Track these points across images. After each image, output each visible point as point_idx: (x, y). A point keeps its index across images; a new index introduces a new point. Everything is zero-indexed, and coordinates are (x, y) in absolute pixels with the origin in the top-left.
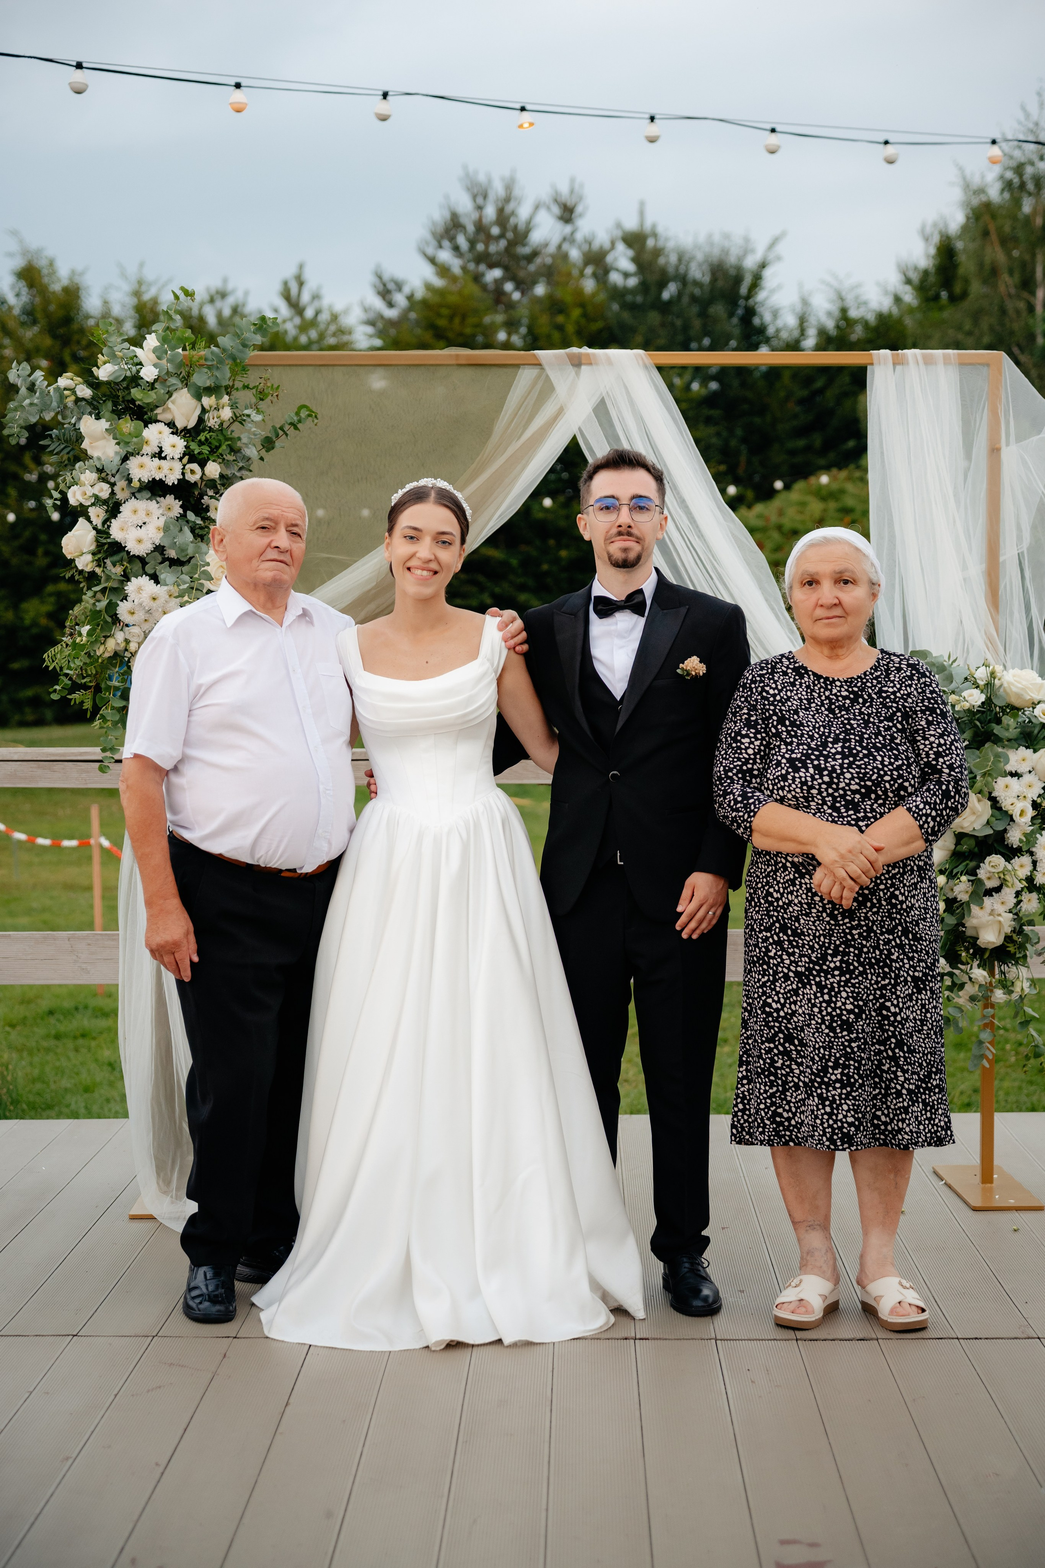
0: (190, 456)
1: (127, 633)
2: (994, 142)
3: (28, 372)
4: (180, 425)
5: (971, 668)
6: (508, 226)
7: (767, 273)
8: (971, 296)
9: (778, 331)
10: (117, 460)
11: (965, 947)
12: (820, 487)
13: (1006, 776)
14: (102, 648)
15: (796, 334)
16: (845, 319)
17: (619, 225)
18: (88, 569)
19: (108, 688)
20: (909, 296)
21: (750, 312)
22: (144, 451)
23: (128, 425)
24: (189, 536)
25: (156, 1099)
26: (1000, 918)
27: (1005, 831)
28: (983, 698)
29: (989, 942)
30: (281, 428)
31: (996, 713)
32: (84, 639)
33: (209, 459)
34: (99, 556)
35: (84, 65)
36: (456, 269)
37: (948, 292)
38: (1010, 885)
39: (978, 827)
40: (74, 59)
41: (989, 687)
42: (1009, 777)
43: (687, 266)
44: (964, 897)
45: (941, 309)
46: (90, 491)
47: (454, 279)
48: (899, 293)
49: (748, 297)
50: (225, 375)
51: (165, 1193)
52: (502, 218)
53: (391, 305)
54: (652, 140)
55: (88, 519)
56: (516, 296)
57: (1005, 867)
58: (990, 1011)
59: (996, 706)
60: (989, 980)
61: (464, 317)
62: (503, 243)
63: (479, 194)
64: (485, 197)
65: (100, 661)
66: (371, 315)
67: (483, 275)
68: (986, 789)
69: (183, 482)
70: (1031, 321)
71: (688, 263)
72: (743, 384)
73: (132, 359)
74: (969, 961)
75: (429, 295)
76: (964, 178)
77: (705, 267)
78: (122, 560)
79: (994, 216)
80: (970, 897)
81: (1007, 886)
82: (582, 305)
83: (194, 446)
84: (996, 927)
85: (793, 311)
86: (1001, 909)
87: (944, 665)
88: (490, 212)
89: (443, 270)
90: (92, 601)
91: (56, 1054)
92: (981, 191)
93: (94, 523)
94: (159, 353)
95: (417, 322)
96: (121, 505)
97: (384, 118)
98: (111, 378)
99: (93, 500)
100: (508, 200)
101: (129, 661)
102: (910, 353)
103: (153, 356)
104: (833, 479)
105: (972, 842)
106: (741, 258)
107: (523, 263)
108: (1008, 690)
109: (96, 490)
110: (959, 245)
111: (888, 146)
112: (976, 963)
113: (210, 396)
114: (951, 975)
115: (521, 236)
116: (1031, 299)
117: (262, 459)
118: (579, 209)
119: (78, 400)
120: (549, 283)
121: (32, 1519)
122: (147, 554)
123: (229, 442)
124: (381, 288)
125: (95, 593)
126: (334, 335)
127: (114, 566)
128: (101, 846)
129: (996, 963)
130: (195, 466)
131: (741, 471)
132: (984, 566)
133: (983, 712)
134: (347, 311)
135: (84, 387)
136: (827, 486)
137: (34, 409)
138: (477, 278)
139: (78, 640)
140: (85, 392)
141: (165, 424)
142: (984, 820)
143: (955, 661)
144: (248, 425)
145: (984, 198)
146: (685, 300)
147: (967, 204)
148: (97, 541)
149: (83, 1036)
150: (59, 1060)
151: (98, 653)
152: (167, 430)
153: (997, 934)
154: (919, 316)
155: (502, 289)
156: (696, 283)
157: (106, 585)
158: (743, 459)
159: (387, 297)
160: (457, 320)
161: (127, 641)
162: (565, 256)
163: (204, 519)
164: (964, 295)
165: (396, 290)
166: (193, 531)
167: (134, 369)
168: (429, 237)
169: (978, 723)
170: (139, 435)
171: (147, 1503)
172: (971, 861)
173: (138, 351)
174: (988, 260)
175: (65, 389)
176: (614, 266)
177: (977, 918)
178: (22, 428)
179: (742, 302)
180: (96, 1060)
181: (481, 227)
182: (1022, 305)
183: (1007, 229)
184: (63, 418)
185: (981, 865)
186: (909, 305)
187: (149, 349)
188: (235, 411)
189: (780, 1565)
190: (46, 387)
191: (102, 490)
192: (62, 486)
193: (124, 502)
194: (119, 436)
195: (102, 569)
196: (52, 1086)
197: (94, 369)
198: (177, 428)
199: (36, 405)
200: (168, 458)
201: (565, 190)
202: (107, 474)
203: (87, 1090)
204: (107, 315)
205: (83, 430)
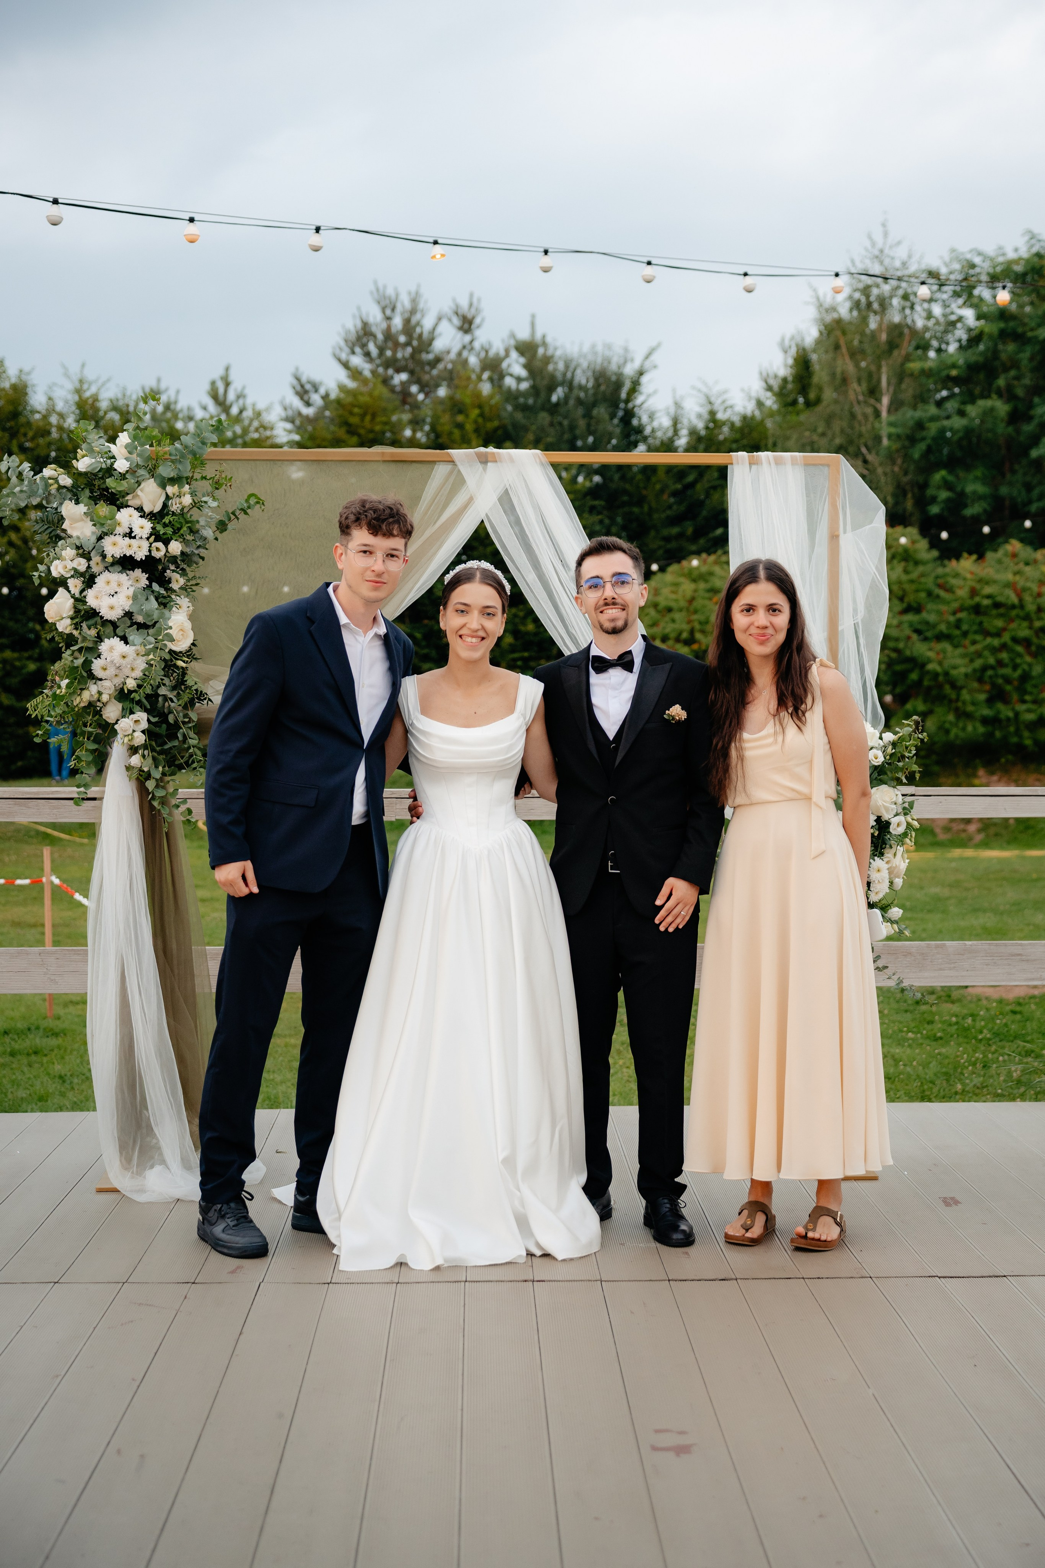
0: (156, 536)
1: (100, 686)
2: (837, 275)
3: (17, 464)
4: (147, 510)
6: (413, 335)
7: (644, 380)
8: (824, 402)
9: (654, 431)
10: (94, 539)
12: (691, 570)
14: (78, 699)
15: (670, 433)
16: (713, 421)
17: (513, 335)
18: (67, 631)
19: (83, 733)
20: (770, 401)
21: (629, 414)
22: (116, 532)
23: (104, 509)
24: (154, 604)
25: (120, 1089)
30: (233, 513)
32: (64, 691)
33: (172, 539)
34: (77, 620)
35: (60, 201)
36: (367, 373)
37: (804, 398)
40: (51, 196)
43: (573, 372)
45: (798, 413)
46: (70, 565)
47: (365, 381)
48: (761, 398)
49: (627, 401)
50: (186, 469)
51: (126, 1169)
52: (409, 327)
53: (308, 404)
54: (546, 270)
55: (67, 589)
56: (421, 397)
61: (374, 416)
62: (409, 350)
63: (388, 307)
64: (393, 309)
65: (76, 709)
66: (290, 413)
67: (392, 378)
69: (149, 558)
70: (877, 425)
71: (575, 370)
72: (623, 478)
73: (106, 453)
75: (343, 395)
76: (818, 299)
77: (590, 374)
78: (96, 624)
79: (844, 333)
82: (480, 407)
83: (159, 527)
85: (668, 414)
88: (397, 322)
89: (355, 373)
90: (71, 659)
91: (12, 1069)
92: (834, 309)
93: (73, 592)
94: (131, 449)
95: (332, 420)
96: (96, 577)
97: (316, 249)
98: (89, 470)
99: (72, 573)
100: (413, 311)
101: (101, 710)
102: (763, 455)
103: (125, 451)
104: (703, 562)
106: (621, 366)
107: (427, 368)
109: (75, 564)
110: (814, 357)
111: (747, 277)
113: (173, 486)
115: (425, 344)
116: (878, 406)
117: (216, 539)
118: (477, 321)
119: (60, 487)
120: (449, 386)
121: (31, 1421)
122: (118, 619)
123: (189, 525)
124: (299, 388)
125: (73, 651)
126: (257, 430)
127: (89, 629)
128: (52, 883)
130: (160, 545)
132: (826, 634)
134: (268, 409)
135: (66, 477)
136: (697, 568)
137: (24, 495)
138: (386, 381)
139: (58, 692)
140: (66, 480)
141: (135, 509)
144: (206, 510)
145: (835, 315)
146: (572, 402)
147: (822, 320)
148: (75, 607)
149: (36, 1053)
150: (14, 1074)
151: (75, 704)
152: (136, 514)
154: (778, 418)
155: (408, 391)
156: (581, 387)
157: (82, 645)
159: (305, 397)
160: (368, 418)
161: (100, 693)
162: (466, 362)
163: (167, 589)
164: (818, 401)
165: (312, 391)
166: (157, 599)
167: (109, 462)
168: (342, 343)
170: (113, 518)
171: (127, 1409)
173: (112, 446)
174: (839, 370)
175: (50, 478)
176: (508, 372)
178: (13, 511)
179: (622, 405)
180: (48, 1074)
181: (389, 336)
182: (869, 411)
183: (856, 343)
184: (47, 504)
186: (770, 408)
187: (121, 445)
188: (194, 498)
189: (655, 1448)
190: (33, 477)
191: (80, 564)
192: (46, 560)
193: (99, 575)
194: (95, 518)
195: (79, 631)
196: (10, 1096)
197: (74, 462)
198: (145, 513)
199: (25, 492)
200: (137, 537)
201: (464, 303)
202: (84, 551)
203: (41, 1099)
204: (51, 410)
205: (63, 513)
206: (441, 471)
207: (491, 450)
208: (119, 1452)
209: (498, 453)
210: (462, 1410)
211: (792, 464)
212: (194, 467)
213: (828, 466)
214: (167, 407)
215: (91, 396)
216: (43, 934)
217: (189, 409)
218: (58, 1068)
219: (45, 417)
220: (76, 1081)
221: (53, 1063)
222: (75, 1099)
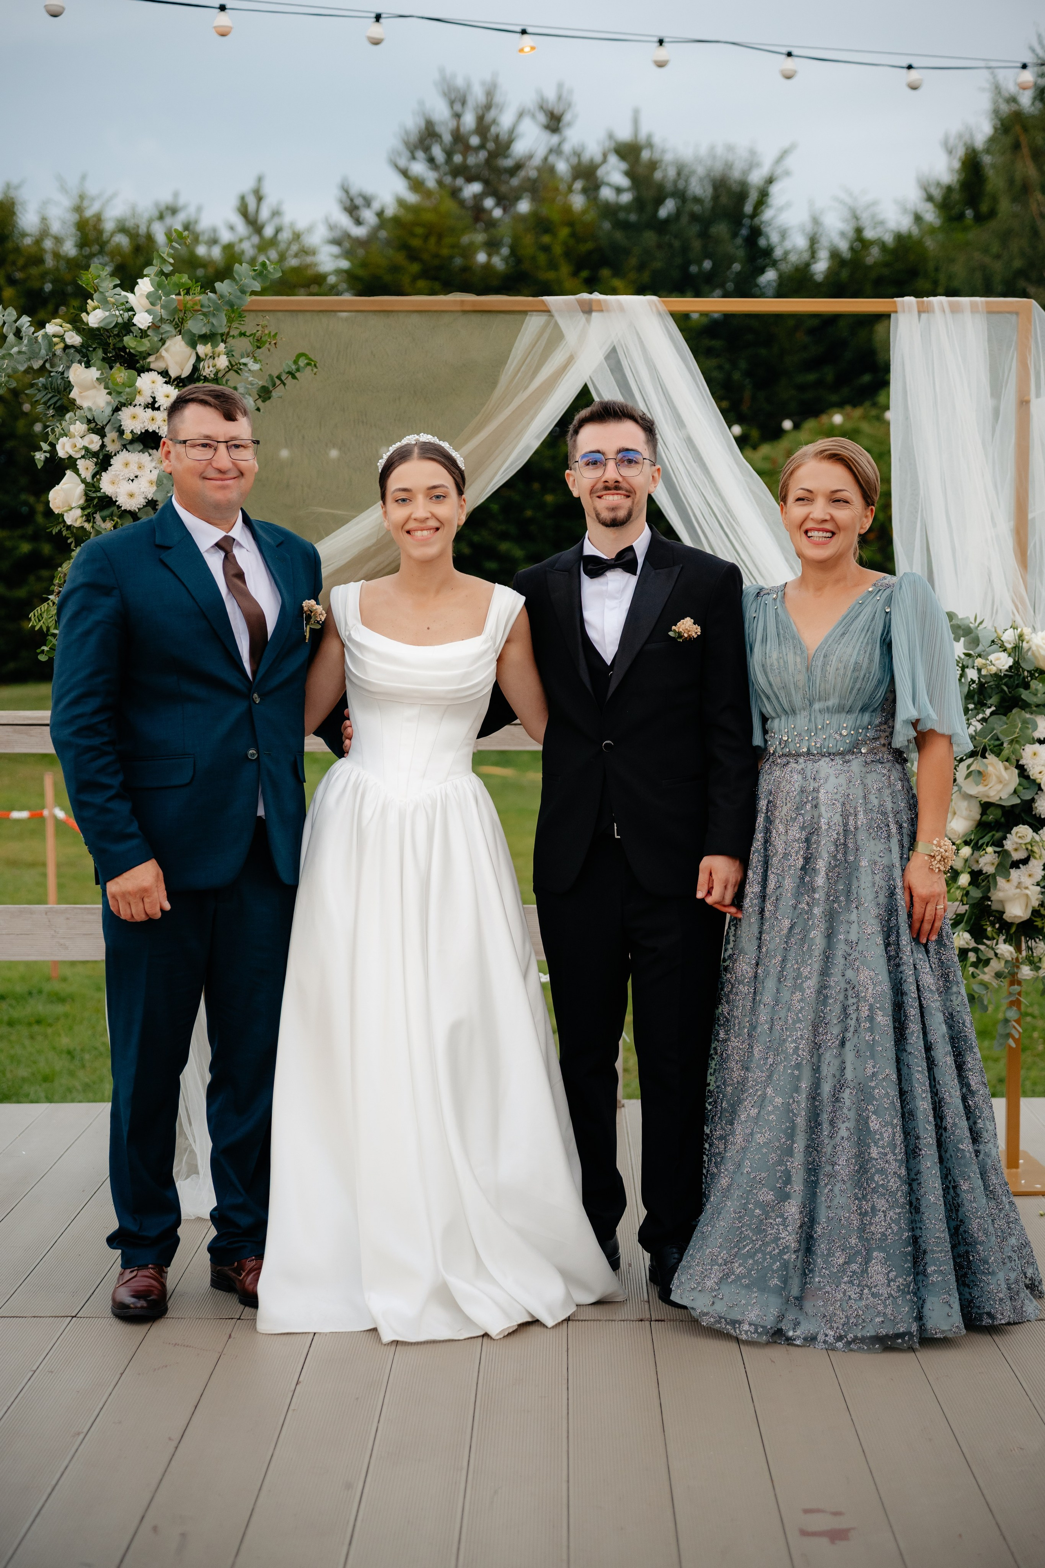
2: (1024, 67)
3: (14, 318)
4: (173, 374)
5: (998, 631)
6: (489, 136)
7: (775, 190)
8: (1000, 215)
9: (786, 253)
10: (108, 411)
11: (990, 921)
12: (834, 427)
13: (1034, 743)
15: (806, 256)
16: (859, 241)
17: (611, 136)
18: (77, 524)
20: (930, 215)
21: (756, 232)
22: (136, 402)
23: (122, 375)
26: (1027, 892)
27: (1033, 800)
28: (1010, 662)
29: (1016, 917)
30: (279, 378)
31: (1024, 678)
34: (89, 511)
36: (431, 183)
37: (974, 210)
38: (1037, 856)
39: (1004, 796)
41: (1017, 650)
42: (1037, 745)
43: (686, 181)
44: (990, 869)
45: (965, 229)
46: (81, 443)
47: (428, 194)
48: (919, 211)
49: (754, 216)
50: (221, 323)
52: (483, 127)
53: (358, 222)
54: (661, 65)
55: (77, 471)
56: (497, 213)
57: (1033, 838)
58: (1016, 988)
59: (1024, 670)
60: (1015, 955)
61: (440, 237)
62: (483, 155)
63: (457, 100)
64: (464, 103)
66: (337, 234)
67: (460, 190)
68: (1013, 758)
71: (688, 177)
73: (122, 304)
74: (995, 936)
75: (402, 212)
76: (996, 84)
77: (707, 182)
78: (112, 515)
79: (1025, 129)
80: (996, 869)
81: (1035, 858)
82: (571, 224)
84: (1023, 901)
85: (803, 231)
86: (1028, 882)
87: (970, 628)
88: (469, 120)
89: (416, 184)
91: (10, 1041)
92: (1013, 100)
93: (83, 476)
94: (152, 299)
95: (388, 243)
96: (112, 457)
97: (376, 42)
98: (102, 325)
99: (83, 453)
100: (488, 107)
102: (936, 301)
103: (146, 302)
104: (847, 417)
105: (999, 812)
106: (746, 172)
107: (505, 177)
108: (1037, 654)
109: (85, 442)
110: (987, 159)
111: (912, 71)
112: (1002, 938)
113: (205, 344)
114: (976, 950)
115: (503, 147)
117: (258, 409)
118: (567, 118)
119: (67, 347)
120: (536, 197)
121: (49, 1490)
122: (139, 509)
124: (348, 203)
126: (296, 255)
127: (104, 521)
128: (55, 818)
129: (1023, 938)
131: (745, 408)
132: (1012, 523)
133: (1010, 677)
134: (310, 229)
135: (73, 334)
136: (841, 426)
137: (22, 357)
138: (455, 193)
140: (74, 339)
141: (159, 373)
142: (1011, 789)
143: (981, 623)
144: (245, 375)
145: (1014, 107)
146: (685, 219)
147: (996, 112)
148: (86, 495)
149: (38, 1022)
150: (13, 1048)
152: (160, 380)
153: (1024, 907)
154: (941, 237)
155: (482, 205)
156: (697, 200)
158: (747, 394)
159: (354, 213)
160: (432, 240)
162: (552, 170)
164: (992, 213)
165: (364, 206)
167: (126, 315)
168: (401, 147)
169: (1005, 688)
170: (132, 384)
171: (163, 1475)
172: (997, 831)
173: (129, 295)
174: (1018, 177)
175: (54, 336)
176: (606, 180)
177: (1003, 891)
178: (9, 376)
179: (747, 221)
180: (54, 1048)
181: (458, 138)
184: (52, 367)
185: (1008, 835)
186: (931, 224)
187: (141, 295)
188: (230, 359)
189: (804, 1533)
190: (33, 333)
191: (92, 442)
192: (51, 438)
193: (115, 455)
194: (110, 385)
195: (91, 524)
196: (9, 1075)
197: (84, 315)
198: (170, 377)
199: (24, 353)
200: (162, 409)
201: (551, 95)
202: (97, 424)
203: (47, 1079)
204: (44, 233)
205: (71, 379)
206: (533, 324)
207: (596, 296)
208: (155, 1529)
209: (605, 301)
210: (568, 1481)
211: (972, 312)
212: (230, 320)
213: (1017, 313)
214: (187, 227)
215: (94, 216)
216: (44, 875)
217: (215, 230)
218: (65, 1041)
219: (38, 242)
220: (87, 1057)
221: (59, 1035)
222: (87, 1080)
